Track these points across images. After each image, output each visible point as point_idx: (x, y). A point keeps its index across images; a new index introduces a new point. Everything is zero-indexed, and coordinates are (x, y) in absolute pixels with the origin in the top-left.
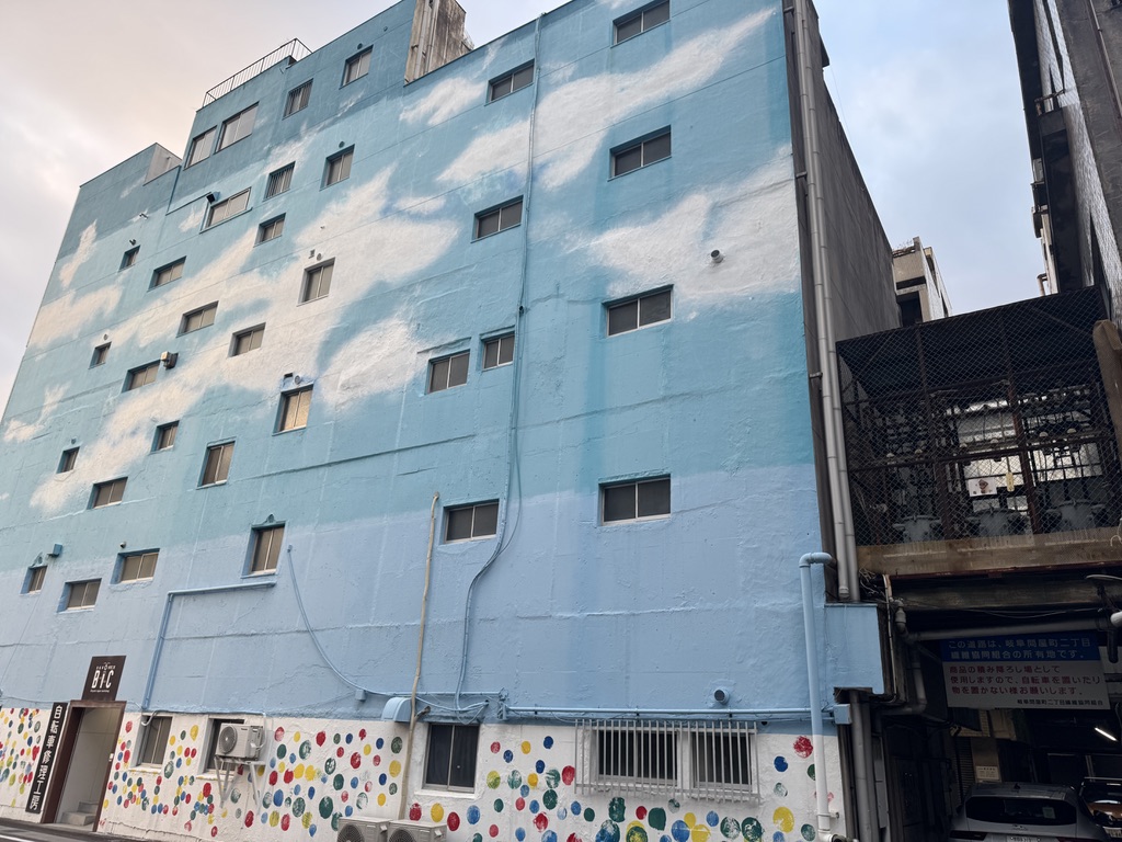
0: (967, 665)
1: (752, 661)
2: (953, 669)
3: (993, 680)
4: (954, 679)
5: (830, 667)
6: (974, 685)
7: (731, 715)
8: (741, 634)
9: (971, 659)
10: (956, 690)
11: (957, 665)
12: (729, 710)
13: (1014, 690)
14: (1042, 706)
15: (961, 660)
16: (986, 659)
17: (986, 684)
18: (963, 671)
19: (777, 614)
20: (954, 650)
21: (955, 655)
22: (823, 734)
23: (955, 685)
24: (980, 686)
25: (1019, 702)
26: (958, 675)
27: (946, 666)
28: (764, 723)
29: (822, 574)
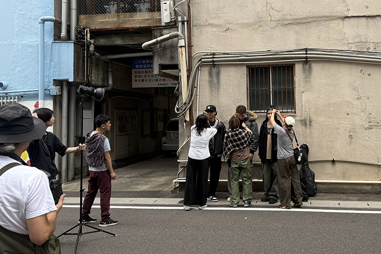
0: (141, 70)
1: (18, 69)
2: (136, 72)
3: (150, 76)
4: (136, 76)
5: (52, 70)
6: (143, 79)
7: (6, 93)
8: (14, 56)
9: (143, 68)
10: (136, 81)
11: (137, 70)
12: (6, 92)
13: (157, 80)
14: (166, 86)
15: (139, 68)
16: (148, 68)
17: (147, 78)
18: (139, 73)
19: (31, 46)
20: (137, 64)
21: (137, 66)
22: (44, 100)
23: (136, 79)
24: (145, 79)
25: (158, 84)
26: (138, 75)
27: (133, 71)
28: (22, 97)
29: (53, 27)
